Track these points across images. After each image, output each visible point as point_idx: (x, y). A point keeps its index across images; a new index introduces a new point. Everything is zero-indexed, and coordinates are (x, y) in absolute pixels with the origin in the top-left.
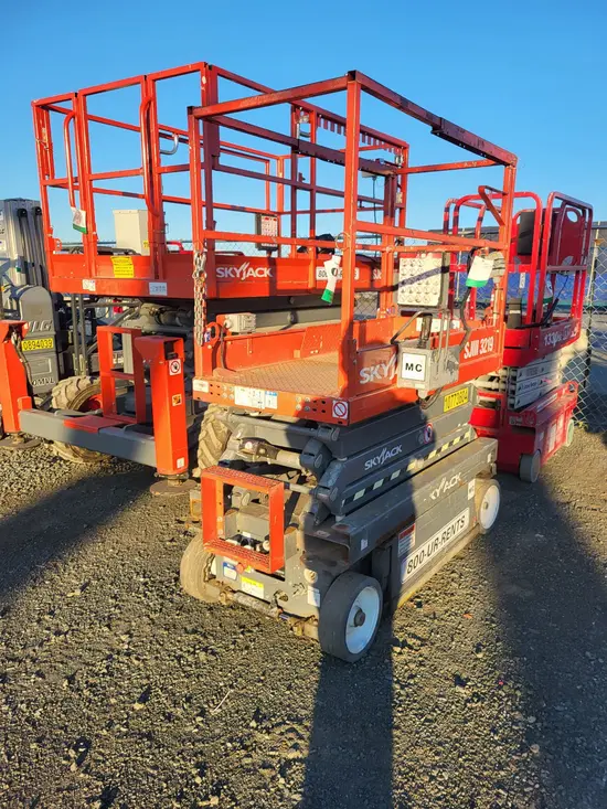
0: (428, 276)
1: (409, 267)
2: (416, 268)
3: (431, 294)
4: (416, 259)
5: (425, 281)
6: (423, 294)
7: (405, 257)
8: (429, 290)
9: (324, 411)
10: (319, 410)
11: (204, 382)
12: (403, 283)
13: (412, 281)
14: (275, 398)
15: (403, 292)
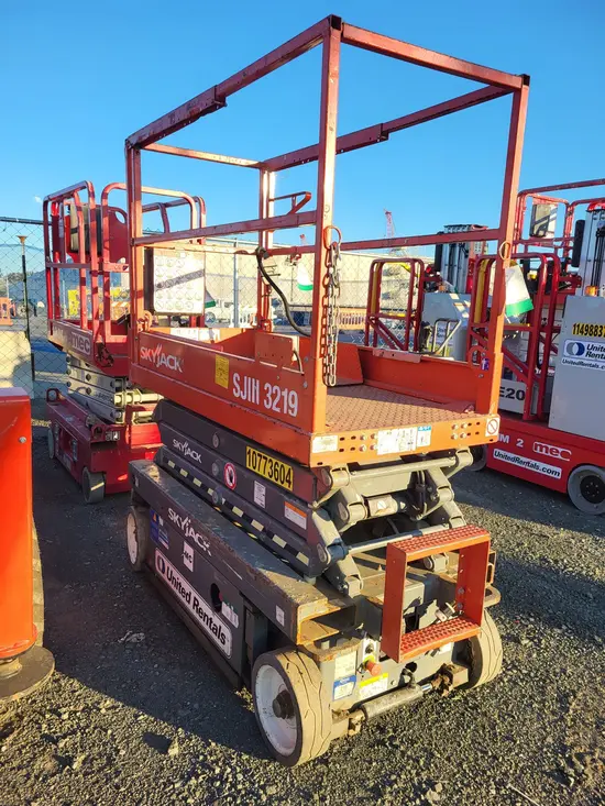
0: (189, 279)
2: (174, 268)
3: (194, 301)
4: (174, 259)
5: (186, 284)
6: (184, 300)
8: (191, 295)
9: (477, 433)
10: (473, 434)
11: (331, 437)
12: (159, 286)
13: (170, 284)
14: (430, 432)
15: (161, 297)
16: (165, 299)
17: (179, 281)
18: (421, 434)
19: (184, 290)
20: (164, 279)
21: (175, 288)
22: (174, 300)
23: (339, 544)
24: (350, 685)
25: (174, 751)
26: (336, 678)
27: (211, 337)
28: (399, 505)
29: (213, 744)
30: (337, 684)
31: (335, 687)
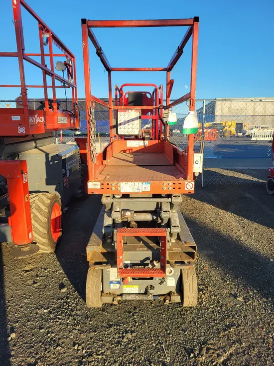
0: (133, 121)
1: (122, 116)
2: (127, 117)
3: (135, 130)
4: (126, 113)
5: (132, 123)
6: (131, 129)
7: (121, 111)
8: (134, 127)
9: (179, 188)
10: (177, 188)
11: (97, 183)
12: (120, 124)
13: (125, 123)
14: (149, 185)
15: (120, 128)
16: (122, 129)
17: (128, 121)
18: (144, 186)
19: (131, 125)
20: (122, 121)
21: (127, 125)
22: (127, 129)
23: (110, 227)
24: (118, 286)
25: (64, 290)
26: (111, 280)
27: (144, 144)
28: (153, 218)
29: (76, 293)
30: (111, 282)
31: (110, 283)
